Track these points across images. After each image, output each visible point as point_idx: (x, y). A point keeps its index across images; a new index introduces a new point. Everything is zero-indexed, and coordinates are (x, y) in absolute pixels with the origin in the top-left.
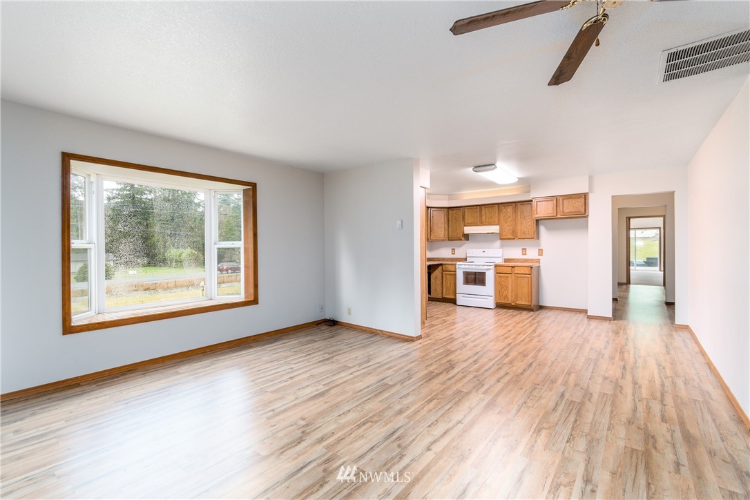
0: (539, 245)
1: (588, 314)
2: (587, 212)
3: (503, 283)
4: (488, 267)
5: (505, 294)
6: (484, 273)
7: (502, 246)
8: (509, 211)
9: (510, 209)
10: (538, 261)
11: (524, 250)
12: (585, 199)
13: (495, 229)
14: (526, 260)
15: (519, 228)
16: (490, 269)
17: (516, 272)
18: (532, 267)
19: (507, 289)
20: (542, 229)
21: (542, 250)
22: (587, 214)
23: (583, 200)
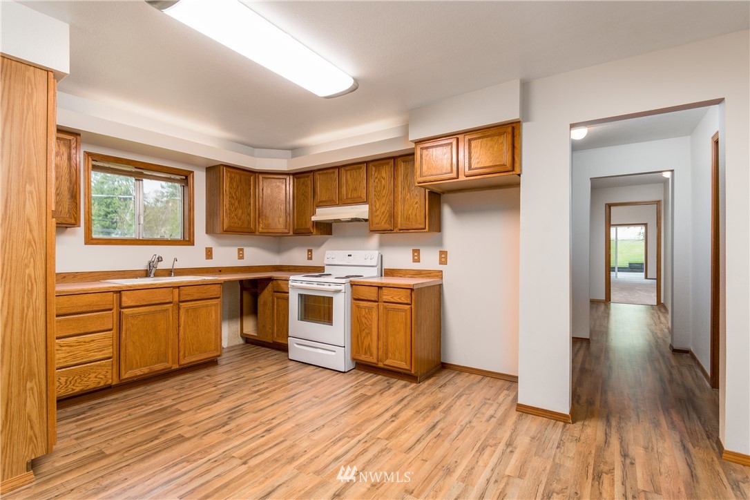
0: (440, 243)
1: (519, 402)
2: (517, 165)
3: (363, 319)
4: (338, 288)
5: (366, 343)
6: (330, 299)
7: (382, 245)
8: (384, 175)
9: (385, 172)
10: (439, 274)
11: (416, 252)
12: (513, 136)
13: (362, 211)
14: (419, 273)
15: (399, 207)
16: (339, 291)
17: (385, 298)
18: (412, 290)
19: (369, 334)
20: (447, 212)
21: (446, 253)
22: (517, 171)
23: (510, 137)
